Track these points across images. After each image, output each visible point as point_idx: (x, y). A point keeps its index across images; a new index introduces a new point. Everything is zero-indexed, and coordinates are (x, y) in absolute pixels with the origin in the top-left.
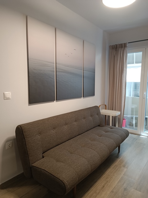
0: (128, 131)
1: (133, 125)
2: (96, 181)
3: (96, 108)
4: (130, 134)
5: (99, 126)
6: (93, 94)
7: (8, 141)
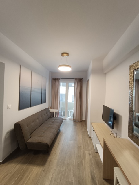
0: (63, 118)
1: (62, 116)
2: (55, 143)
3: (48, 109)
4: (64, 120)
5: (50, 118)
6: (45, 102)
7: (7, 133)
